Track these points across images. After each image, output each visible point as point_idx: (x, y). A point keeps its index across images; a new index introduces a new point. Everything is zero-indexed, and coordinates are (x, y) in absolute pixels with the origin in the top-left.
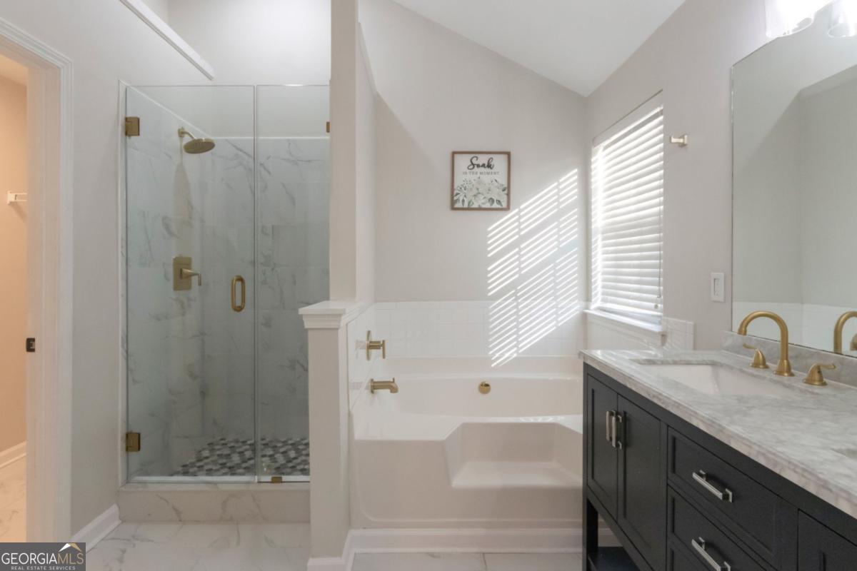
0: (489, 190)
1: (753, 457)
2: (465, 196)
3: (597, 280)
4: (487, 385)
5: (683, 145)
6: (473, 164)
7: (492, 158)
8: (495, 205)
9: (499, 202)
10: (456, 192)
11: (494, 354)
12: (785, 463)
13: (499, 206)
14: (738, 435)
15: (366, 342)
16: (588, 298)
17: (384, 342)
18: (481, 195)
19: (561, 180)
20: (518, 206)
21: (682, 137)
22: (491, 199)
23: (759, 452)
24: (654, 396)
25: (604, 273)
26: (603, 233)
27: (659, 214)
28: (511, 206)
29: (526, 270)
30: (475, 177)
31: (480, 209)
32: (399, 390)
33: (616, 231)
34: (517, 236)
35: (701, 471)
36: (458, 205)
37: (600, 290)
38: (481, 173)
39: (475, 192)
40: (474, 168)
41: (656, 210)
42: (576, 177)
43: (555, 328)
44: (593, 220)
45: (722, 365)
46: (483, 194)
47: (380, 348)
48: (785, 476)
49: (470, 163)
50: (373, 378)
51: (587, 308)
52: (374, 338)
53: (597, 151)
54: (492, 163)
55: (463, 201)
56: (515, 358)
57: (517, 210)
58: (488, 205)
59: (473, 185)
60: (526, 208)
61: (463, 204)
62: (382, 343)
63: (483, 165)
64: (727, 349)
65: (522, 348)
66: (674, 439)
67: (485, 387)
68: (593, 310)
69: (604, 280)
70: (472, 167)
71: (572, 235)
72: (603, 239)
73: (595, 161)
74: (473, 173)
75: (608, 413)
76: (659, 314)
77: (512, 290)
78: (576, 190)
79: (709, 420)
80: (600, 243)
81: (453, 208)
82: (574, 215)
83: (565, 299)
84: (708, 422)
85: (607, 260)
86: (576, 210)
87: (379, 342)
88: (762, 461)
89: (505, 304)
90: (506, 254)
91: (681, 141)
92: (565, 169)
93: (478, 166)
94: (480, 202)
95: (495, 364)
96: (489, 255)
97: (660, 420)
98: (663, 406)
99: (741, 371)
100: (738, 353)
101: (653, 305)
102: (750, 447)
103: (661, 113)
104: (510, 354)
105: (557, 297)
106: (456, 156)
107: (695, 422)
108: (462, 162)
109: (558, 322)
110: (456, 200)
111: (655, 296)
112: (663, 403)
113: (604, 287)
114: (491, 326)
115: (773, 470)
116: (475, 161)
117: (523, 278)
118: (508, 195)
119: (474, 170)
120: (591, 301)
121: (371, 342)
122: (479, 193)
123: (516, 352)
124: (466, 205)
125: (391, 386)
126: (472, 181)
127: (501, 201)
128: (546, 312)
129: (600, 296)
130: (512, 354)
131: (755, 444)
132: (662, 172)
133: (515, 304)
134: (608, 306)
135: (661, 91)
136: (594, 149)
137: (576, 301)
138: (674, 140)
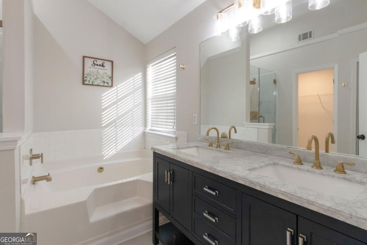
0: (103, 77)
1: (227, 178)
2: (90, 79)
3: (149, 118)
4: (102, 168)
5: (183, 68)
6: (94, 64)
7: (104, 63)
8: (106, 84)
9: (108, 83)
10: (85, 76)
11: (105, 153)
12: (238, 178)
13: (108, 85)
14: (221, 171)
15: (30, 156)
16: (145, 125)
17: (42, 154)
18: (98, 79)
19: (135, 77)
20: (116, 86)
21: (183, 65)
22: (104, 81)
23: (229, 175)
24: (187, 161)
25: (152, 116)
26: (152, 99)
27: (174, 93)
28: (113, 85)
29: (120, 114)
30: (96, 70)
31: (98, 85)
32: (52, 179)
33: (156, 99)
34: (116, 99)
35: (206, 187)
36: (87, 82)
37: (150, 122)
38: (99, 69)
39: (96, 77)
40: (95, 65)
41: (173, 91)
42: (141, 76)
43: (132, 139)
44: (148, 94)
45: (200, 147)
46: (99, 79)
47: (39, 158)
48: (239, 182)
49: (93, 63)
50: (33, 176)
51: (145, 130)
52: (34, 152)
53: (149, 67)
54: (104, 65)
55: (89, 81)
56: (116, 154)
57: (116, 88)
58: (102, 84)
59: (94, 74)
60: (120, 87)
61: (89, 82)
62: (41, 155)
63: (100, 65)
64: (199, 141)
65: (118, 149)
66: (195, 176)
67: (101, 169)
68: (148, 130)
69: (152, 118)
70: (94, 65)
71: (139, 100)
72: (152, 102)
73: (149, 71)
74: (95, 68)
75: (166, 171)
76: (174, 130)
77: (114, 123)
78: (141, 82)
79: (209, 167)
80: (150, 104)
81: (84, 84)
82: (140, 92)
83: (136, 126)
84: (210, 168)
85: (153, 110)
86: (141, 90)
87: (39, 154)
88: (230, 178)
89: (110, 130)
90: (111, 107)
91: (183, 67)
92: (136, 73)
93: (97, 65)
94: (98, 82)
95: (105, 158)
96: (103, 107)
97: (189, 170)
98: (191, 165)
99: (207, 148)
100: (203, 142)
101: (172, 127)
102: (226, 174)
103: (175, 55)
104: (113, 152)
105: (134, 126)
106: (86, 59)
107: (204, 169)
108: (89, 62)
109: (134, 136)
110: (86, 80)
111: (173, 124)
112: (191, 163)
113: (152, 121)
114: (103, 141)
115: (234, 181)
116: (95, 62)
117: (119, 118)
118: (112, 80)
119: (95, 67)
120: (147, 127)
121: (33, 155)
122: (98, 78)
123: (116, 151)
124: (91, 83)
125: (47, 178)
126: (94, 72)
127: (109, 82)
128: (129, 132)
129: (150, 125)
130: (114, 152)
131: (227, 173)
132: (176, 77)
133: (115, 129)
134: (154, 128)
135: (175, 47)
136: (148, 66)
137: (141, 127)
138: (181, 66)
